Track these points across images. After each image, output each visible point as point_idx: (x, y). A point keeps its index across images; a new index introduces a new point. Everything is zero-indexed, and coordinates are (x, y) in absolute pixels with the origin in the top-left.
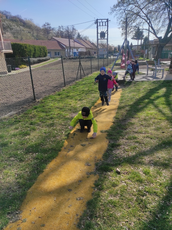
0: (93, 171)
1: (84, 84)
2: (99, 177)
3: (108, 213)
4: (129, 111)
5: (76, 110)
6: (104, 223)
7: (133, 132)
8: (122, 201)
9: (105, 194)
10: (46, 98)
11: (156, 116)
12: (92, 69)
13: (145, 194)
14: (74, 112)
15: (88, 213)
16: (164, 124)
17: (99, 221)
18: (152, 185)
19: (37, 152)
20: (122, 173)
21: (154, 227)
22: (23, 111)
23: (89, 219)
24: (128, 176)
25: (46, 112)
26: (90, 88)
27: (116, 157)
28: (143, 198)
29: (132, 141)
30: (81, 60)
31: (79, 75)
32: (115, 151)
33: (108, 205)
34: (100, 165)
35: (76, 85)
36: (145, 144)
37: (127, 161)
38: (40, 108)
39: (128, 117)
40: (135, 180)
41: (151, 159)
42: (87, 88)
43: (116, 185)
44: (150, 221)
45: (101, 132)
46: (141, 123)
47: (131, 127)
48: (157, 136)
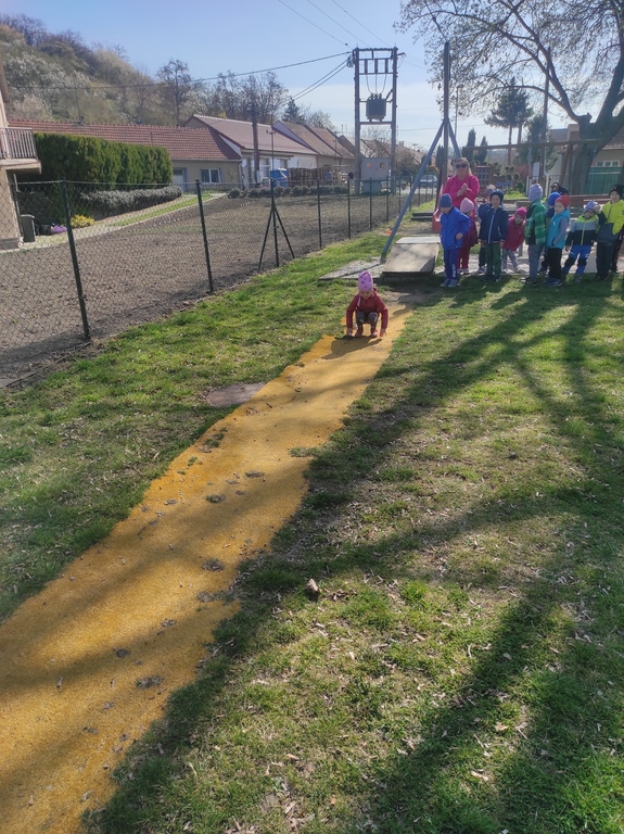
0: (225, 588)
1: (284, 287)
2: (239, 608)
3: (232, 731)
4: (415, 381)
5: (225, 377)
6: (212, 764)
7: (407, 454)
8: (297, 689)
9: (243, 666)
10: (132, 336)
11: (507, 402)
12: (320, 234)
13: (384, 667)
14: (215, 385)
15: (163, 731)
16: (531, 430)
17: (193, 757)
18: (420, 637)
19: (42, 519)
20: (324, 597)
21: (383, 781)
22: (33, 381)
23: (162, 752)
24: (341, 607)
25: (117, 383)
26: (298, 301)
27: (321, 541)
28: (374, 684)
29: (391, 486)
30: (276, 201)
31: (270, 255)
32: (322, 521)
33: (242, 705)
34: (257, 568)
35: (251, 290)
36: (436, 497)
37: (356, 556)
38: (99, 371)
39: (404, 403)
40: (363, 619)
41: (442, 549)
42: (289, 301)
43: (293, 638)
44: (373, 760)
45: (294, 453)
46: (444, 426)
47: (405, 437)
48: (487, 470)
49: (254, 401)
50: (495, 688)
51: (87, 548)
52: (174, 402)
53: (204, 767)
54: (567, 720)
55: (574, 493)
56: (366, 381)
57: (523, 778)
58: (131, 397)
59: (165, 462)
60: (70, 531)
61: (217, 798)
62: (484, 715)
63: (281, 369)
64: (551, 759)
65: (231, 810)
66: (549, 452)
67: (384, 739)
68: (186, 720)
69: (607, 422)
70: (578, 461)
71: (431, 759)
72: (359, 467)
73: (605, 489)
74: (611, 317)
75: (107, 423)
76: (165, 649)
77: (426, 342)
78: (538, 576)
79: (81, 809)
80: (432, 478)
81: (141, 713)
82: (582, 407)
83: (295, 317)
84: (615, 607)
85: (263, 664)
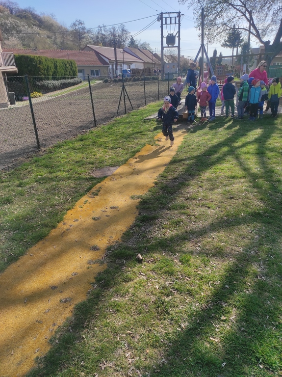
0: (100, 258)
1: (128, 123)
2: (106, 267)
3: (103, 321)
4: (188, 164)
5: (101, 164)
6: (93, 336)
7: (183, 197)
8: (132, 302)
9: (108, 293)
10: (59, 146)
11: (229, 174)
12: (145, 99)
13: (171, 292)
14: (97, 168)
15: (72, 322)
16: (240, 186)
17: (85, 333)
18: (188, 279)
19: (18, 229)
20: (145, 261)
21: (170, 342)
22: (15, 167)
23: (71, 331)
24: (152, 266)
25: (52, 167)
26: (135, 129)
27: (144, 237)
28: (167, 299)
29: (176, 212)
30: (125, 84)
31: (122, 108)
32: (144, 228)
33: (107, 309)
34: (115, 249)
35: (114, 125)
36: (196, 216)
37: (159, 243)
38: (44, 162)
39: (182, 174)
40: (162, 271)
41: (199, 240)
42: (131, 129)
43: (130, 280)
44: (166, 333)
45: (132, 198)
46: (200, 185)
47: (183, 190)
48: (219, 204)
49: (114, 175)
50: (221, 301)
51: (38, 241)
52: (78, 176)
53: (90, 337)
54: (253, 314)
55: (259, 214)
56: (166, 165)
57: (233, 340)
58: (58, 174)
59: (73, 202)
60: (30, 234)
61: (96, 351)
62: (216, 313)
63: (127, 160)
64: (246, 332)
65: (102, 356)
66: (248, 195)
67: (171, 324)
68: (82, 316)
69: (275, 181)
70: (261, 199)
71: (192, 332)
72: (161, 203)
73: (273, 212)
74: (278, 134)
75: (47, 186)
76: (73, 285)
77: (193, 147)
78: (242, 251)
79: (35, 356)
80: (195, 208)
81: (62, 314)
82: (264, 175)
83: (133, 136)
84: (276, 264)
85: (117, 291)
